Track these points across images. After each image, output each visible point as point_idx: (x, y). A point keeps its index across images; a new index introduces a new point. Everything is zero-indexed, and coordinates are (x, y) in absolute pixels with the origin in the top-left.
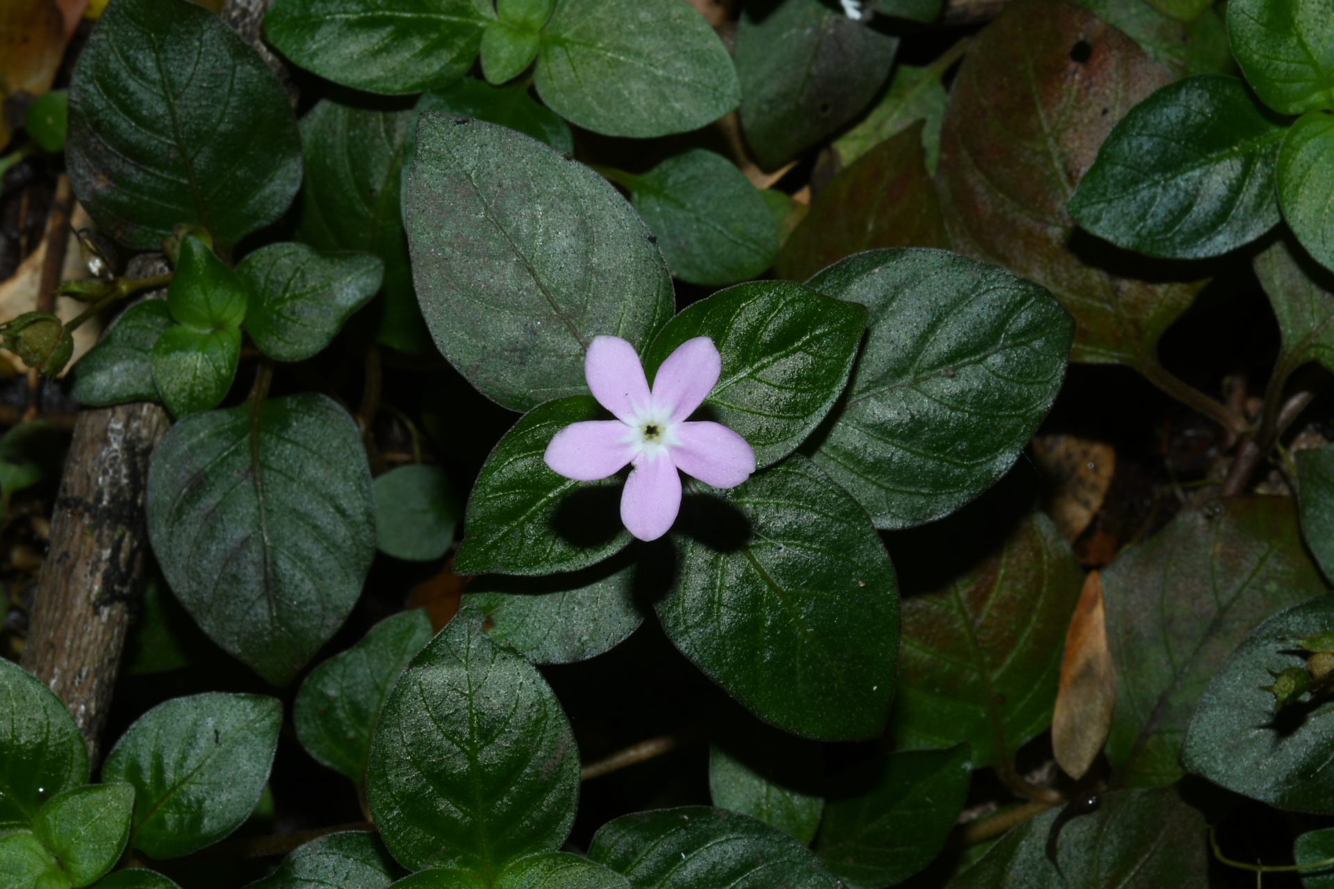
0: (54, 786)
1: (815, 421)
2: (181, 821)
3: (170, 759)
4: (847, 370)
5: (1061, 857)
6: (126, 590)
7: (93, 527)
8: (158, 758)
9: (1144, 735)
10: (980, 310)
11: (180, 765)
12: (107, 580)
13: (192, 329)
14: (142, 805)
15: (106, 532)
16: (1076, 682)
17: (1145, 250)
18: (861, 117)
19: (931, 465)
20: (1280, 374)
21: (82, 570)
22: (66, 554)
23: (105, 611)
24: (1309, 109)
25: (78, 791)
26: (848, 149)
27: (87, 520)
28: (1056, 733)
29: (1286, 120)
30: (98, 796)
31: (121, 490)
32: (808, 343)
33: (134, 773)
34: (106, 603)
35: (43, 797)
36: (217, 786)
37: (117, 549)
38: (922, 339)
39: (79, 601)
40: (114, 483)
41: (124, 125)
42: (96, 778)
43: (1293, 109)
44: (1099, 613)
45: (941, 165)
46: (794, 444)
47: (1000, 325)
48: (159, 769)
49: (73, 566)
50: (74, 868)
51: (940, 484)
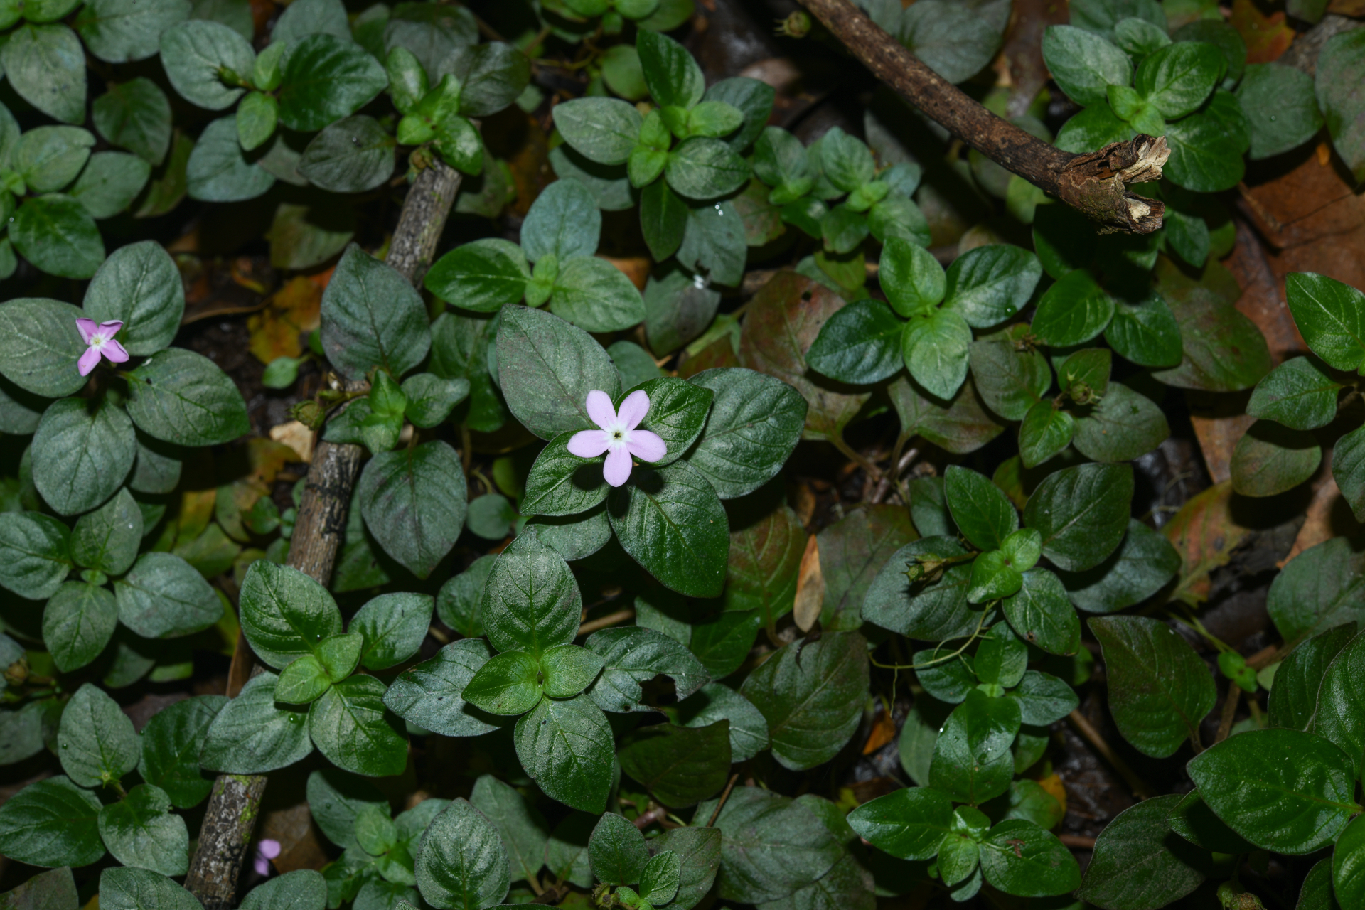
0: (325, 634)
1: (690, 442)
2: (385, 653)
3: (380, 624)
4: (705, 419)
5: (802, 663)
6: (337, 528)
7: (321, 497)
8: (374, 623)
9: (838, 611)
10: (765, 396)
11: (385, 626)
12: (328, 522)
13: (381, 415)
14: (366, 644)
15: (328, 499)
16: (806, 586)
17: (841, 379)
18: (700, 335)
19: (742, 468)
20: (901, 442)
21: (316, 517)
22: (309, 510)
23: (327, 537)
24: (916, 314)
25: (336, 637)
26: (694, 350)
27: (319, 494)
28: (797, 611)
29: (907, 319)
30: (345, 639)
31: (335, 480)
32: (687, 406)
33: (363, 630)
34: (327, 533)
35: (319, 639)
36: (401, 637)
37: (333, 508)
38: (738, 410)
39: (315, 531)
40: (332, 477)
41: (347, 321)
42: (345, 630)
43: (909, 314)
44: (816, 554)
45: (741, 351)
46: (681, 453)
47: (774, 404)
48: (375, 628)
49: (312, 515)
50: (333, 673)
51: (747, 478)
